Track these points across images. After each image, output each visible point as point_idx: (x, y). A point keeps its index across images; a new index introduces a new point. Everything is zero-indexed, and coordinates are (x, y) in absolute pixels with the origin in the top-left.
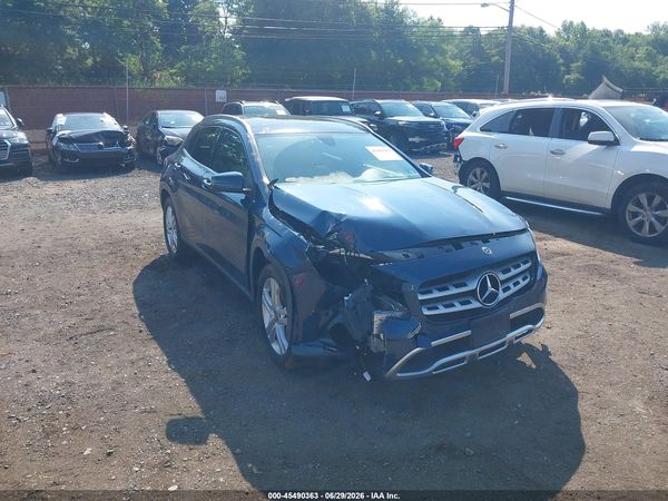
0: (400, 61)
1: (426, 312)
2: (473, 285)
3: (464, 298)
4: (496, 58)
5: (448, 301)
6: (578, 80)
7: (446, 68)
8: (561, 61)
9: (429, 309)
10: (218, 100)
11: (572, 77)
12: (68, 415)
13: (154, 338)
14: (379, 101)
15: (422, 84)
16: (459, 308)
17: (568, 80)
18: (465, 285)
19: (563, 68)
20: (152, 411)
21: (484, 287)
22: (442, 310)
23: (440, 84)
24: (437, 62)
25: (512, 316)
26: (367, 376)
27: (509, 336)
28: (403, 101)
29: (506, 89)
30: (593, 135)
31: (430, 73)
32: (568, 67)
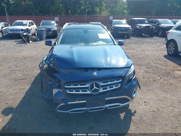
1: (68, 92)
2: (88, 85)
3: (84, 89)
5: (77, 89)
9: (69, 91)
14: (158, 19)
16: (81, 92)
18: (85, 85)
21: (92, 87)
22: (74, 92)
25: (106, 99)
27: (106, 106)
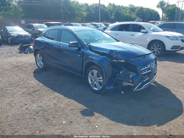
0: (69, 12)
2: (149, 66)
3: (148, 69)
4: (93, 12)
6: (114, 18)
7: (82, 15)
8: (110, 13)
10: (22, 23)
11: (113, 17)
12: (48, 114)
13: (54, 91)
14: (71, 23)
15: (76, 19)
16: (147, 72)
17: (112, 18)
19: (110, 15)
20: (72, 109)
22: (144, 73)
23: (81, 19)
24: (79, 13)
25: (154, 73)
26: (123, 92)
27: (154, 78)
28: (78, 23)
29: (100, 20)
30: (142, 31)
31: (78, 16)
32: (111, 15)
